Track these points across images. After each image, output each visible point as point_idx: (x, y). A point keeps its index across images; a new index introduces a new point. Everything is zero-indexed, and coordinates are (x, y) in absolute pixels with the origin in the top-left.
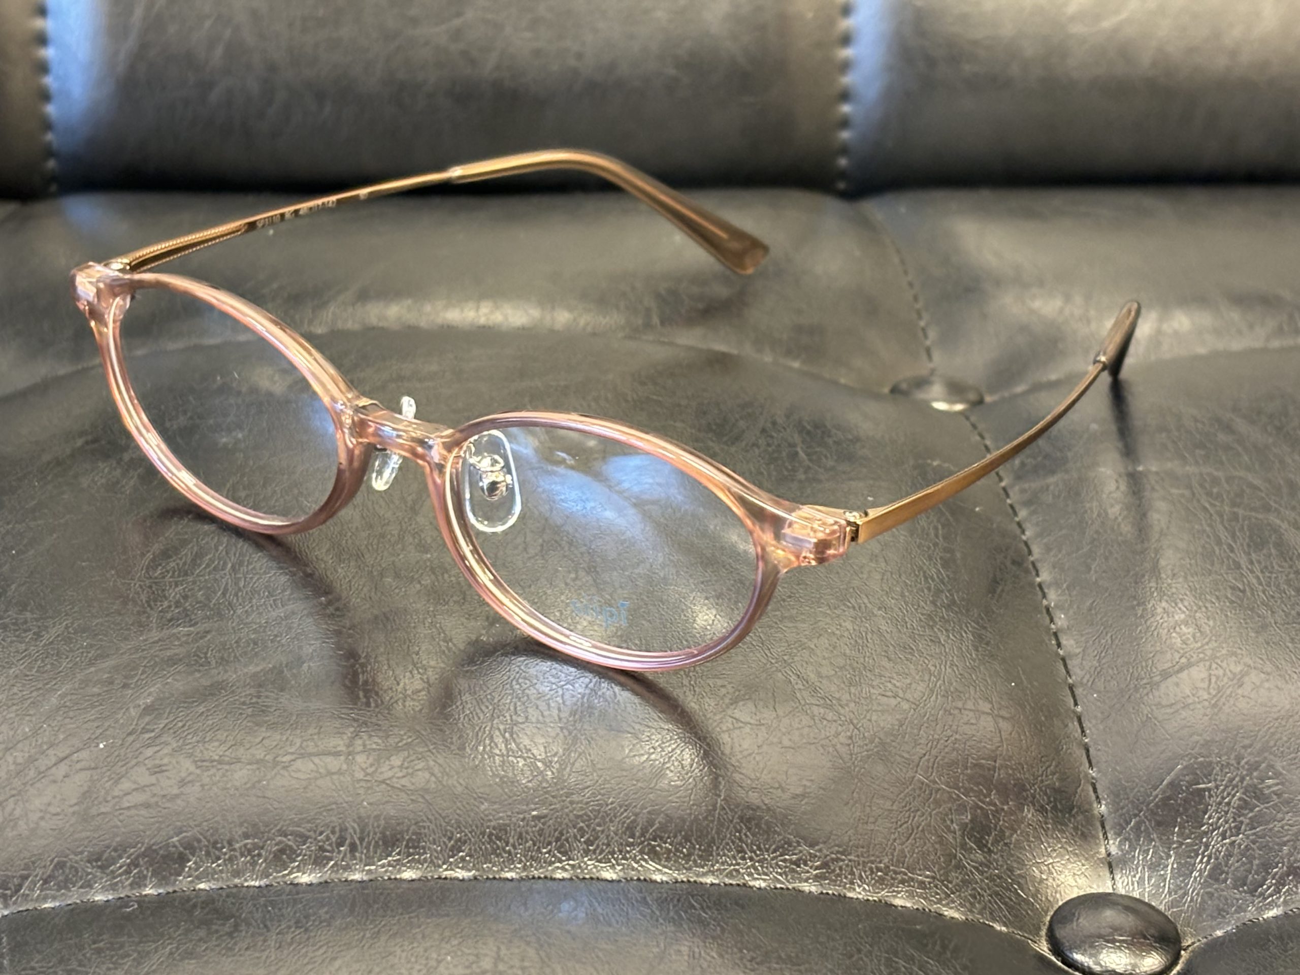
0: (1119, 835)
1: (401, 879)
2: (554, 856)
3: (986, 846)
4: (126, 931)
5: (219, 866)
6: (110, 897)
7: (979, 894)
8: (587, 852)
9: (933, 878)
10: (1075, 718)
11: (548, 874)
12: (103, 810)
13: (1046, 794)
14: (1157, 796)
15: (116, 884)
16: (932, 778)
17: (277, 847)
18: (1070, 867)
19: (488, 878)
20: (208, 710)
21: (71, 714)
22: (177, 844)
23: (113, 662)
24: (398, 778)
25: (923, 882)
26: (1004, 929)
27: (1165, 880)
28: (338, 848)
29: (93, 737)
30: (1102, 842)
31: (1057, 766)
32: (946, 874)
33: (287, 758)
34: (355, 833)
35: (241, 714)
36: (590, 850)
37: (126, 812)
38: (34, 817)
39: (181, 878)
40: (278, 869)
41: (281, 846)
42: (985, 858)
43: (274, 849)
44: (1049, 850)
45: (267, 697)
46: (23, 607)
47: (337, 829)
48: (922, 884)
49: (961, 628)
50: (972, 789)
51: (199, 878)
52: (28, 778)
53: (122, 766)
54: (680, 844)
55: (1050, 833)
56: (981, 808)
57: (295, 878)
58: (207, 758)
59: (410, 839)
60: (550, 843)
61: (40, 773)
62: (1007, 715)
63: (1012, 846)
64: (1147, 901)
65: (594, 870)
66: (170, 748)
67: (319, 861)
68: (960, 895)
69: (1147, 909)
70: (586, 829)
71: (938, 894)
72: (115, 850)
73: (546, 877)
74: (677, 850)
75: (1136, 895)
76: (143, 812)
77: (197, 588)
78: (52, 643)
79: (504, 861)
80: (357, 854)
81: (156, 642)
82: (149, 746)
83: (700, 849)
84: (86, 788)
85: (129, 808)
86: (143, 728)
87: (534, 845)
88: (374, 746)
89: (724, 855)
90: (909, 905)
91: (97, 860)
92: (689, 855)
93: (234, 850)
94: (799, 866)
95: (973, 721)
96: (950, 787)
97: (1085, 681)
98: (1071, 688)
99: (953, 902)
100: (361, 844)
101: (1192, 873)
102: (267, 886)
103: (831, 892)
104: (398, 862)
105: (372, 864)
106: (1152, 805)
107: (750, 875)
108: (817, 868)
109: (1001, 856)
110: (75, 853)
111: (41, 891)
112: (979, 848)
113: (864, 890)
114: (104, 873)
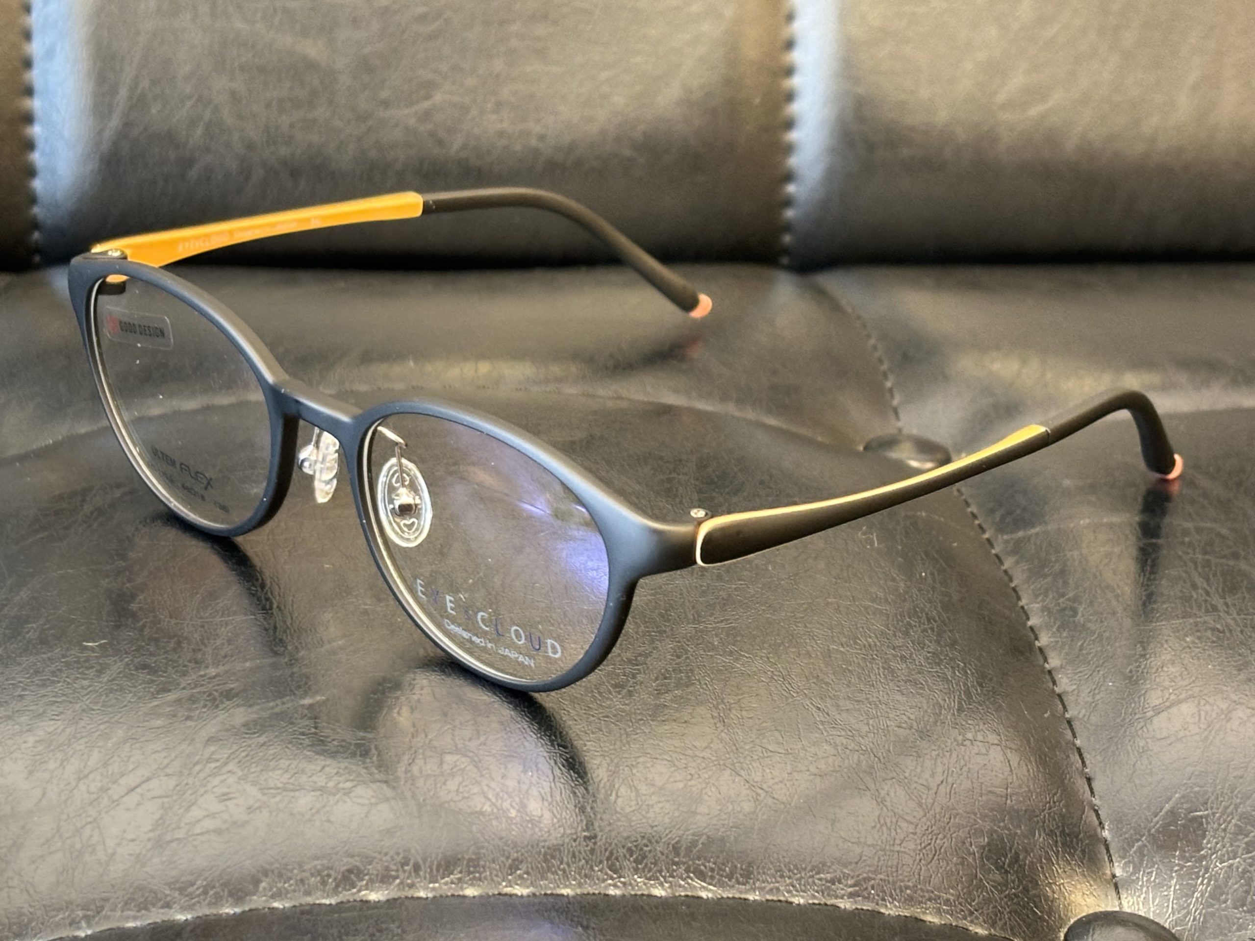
0: (1123, 858)
1: (464, 897)
2: (606, 874)
3: (1003, 867)
5: (291, 885)
6: (189, 917)
7: (999, 911)
8: (636, 871)
9: (959, 896)
10: (1075, 750)
11: (602, 892)
12: (177, 836)
13: (1055, 820)
14: (1157, 822)
15: (194, 904)
16: (949, 804)
17: (345, 868)
18: (1079, 886)
19: (546, 894)
21: (138, 745)
22: (250, 867)
23: (175, 696)
25: (948, 900)
27: (1169, 899)
28: (402, 867)
29: (162, 767)
30: (1108, 864)
31: (1062, 794)
32: (970, 893)
33: (349, 785)
34: (418, 854)
35: (301, 743)
36: (639, 869)
37: (199, 837)
38: (111, 843)
39: (255, 897)
40: (347, 887)
41: (348, 867)
42: (1002, 878)
43: (343, 869)
44: (1060, 871)
45: (324, 727)
47: (401, 850)
48: (947, 902)
50: (986, 816)
51: (273, 897)
52: (102, 806)
53: (191, 795)
54: (723, 864)
55: (1060, 856)
56: (996, 831)
57: (364, 895)
58: (272, 785)
59: (470, 860)
60: (601, 862)
61: (113, 802)
62: (1013, 746)
63: (1026, 867)
64: (1152, 918)
65: (644, 887)
66: (236, 776)
67: (385, 879)
68: (982, 913)
69: (1154, 926)
70: (634, 849)
71: (963, 911)
72: (192, 874)
73: (600, 894)
74: (720, 869)
75: (1142, 913)
76: (217, 838)
78: (114, 679)
79: (559, 879)
80: (421, 873)
81: (214, 677)
82: (216, 775)
83: (742, 869)
84: (159, 815)
85: (201, 834)
86: (209, 758)
87: (587, 862)
89: (764, 873)
90: (937, 920)
91: (173, 883)
92: (732, 873)
93: (304, 871)
94: (834, 884)
95: (984, 751)
96: (968, 813)
97: (1081, 716)
98: (1069, 722)
99: (977, 918)
100: (424, 863)
101: (1194, 893)
102: (337, 904)
103: (865, 908)
104: (460, 879)
105: (436, 882)
106: (1153, 831)
107: (789, 892)
108: (851, 886)
109: (1018, 877)
110: (153, 877)
111: (122, 911)
112: (997, 869)
113: (895, 906)
114: (181, 894)
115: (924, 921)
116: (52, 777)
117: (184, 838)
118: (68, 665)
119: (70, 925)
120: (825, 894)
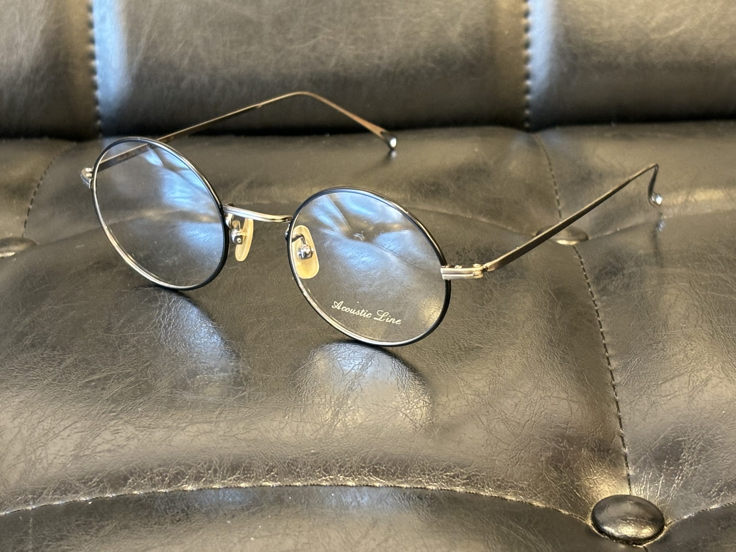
0: (634, 464)
1: (240, 487)
2: (322, 474)
3: (559, 469)
4: (93, 515)
5: (145, 482)
6: (88, 499)
7: (554, 494)
8: (339, 472)
9: (529, 485)
10: (615, 402)
11: (319, 484)
12: (86, 453)
13: (595, 442)
14: (656, 444)
15: (91, 492)
16: (531, 433)
17: (176, 472)
18: (606, 480)
19: (287, 486)
20: (145, 401)
21: (74, 403)
22: (124, 470)
23: (98, 376)
24: (242, 434)
25: (523, 487)
26: (567, 513)
27: (658, 489)
28: (207, 472)
29: (84, 415)
30: (625, 468)
31: (602, 427)
32: (536, 484)
33: (184, 425)
34: (217, 463)
35: (162, 402)
36: (341, 471)
37: (98, 454)
38: (51, 457)
39: (124, 488)
40: (176, 483)
41: (178, 471)
42: (559, 475)
43: (174, 473)
44: (595, 472)
45: (176, 393)
46: (54, 348)
47: (208, 461)
48: (522, 489)
49: (554, 354)
50: (554, 440)
51: (134, 488)
52: (49, 437)
53: (97, 431)
54: (391, 467)
55: (596, 463)
56: (557, 449)
57: (185, 487)
58: (142, 426)
59: (246, 467)
60: (320, 467)
61: (56, 434)
62: (575, 400)
63: (574, 469)
64: (648, 499)
65: (343, 481)
66: (123, 421)
67: (197, 478)
68: (543, 495)
69: (647, 504)
70: (340, 460)
71: (530, 493)
72: (92, 474)
73: (317, 485)
74: (388, 470)
75: (642, 496)
76: (108, 454)
77: (145, 338)
78: (67, 367)
79: (295, 477)
80: (218, 475)
82: (113, 419)
84: (79, 442)
85: (100, 452)
86: (110, 411)
87: (312, 468)
88: (230, 418)
89: (414, 472)
90: (514, 499)
91: (81, 480)
92: (395, 473)
93: (153, 473)
94: (454, 478)
95: (556, 403)
96: (541, 438)
97: (622, 383)
98: (614, 387)
99: (539, 498)
100: (220, 469)
101: (672, 485)
102: (169, 492)
103: (471, 492)
104: (238, 478)
105: (225, 480)
106: (653, 449)
107: (427, 483)
108: (464, 479)
109: (568, 474)
110: (71, 476)
111: (53, 496)
112: (555, 470)
113: (490, 491)
114: (85, 486)
115: (506, 500)
116: (25, 422)
117: (91, 455)
118: (43, 359)
119: (24, 503)
120: (449, 484)
